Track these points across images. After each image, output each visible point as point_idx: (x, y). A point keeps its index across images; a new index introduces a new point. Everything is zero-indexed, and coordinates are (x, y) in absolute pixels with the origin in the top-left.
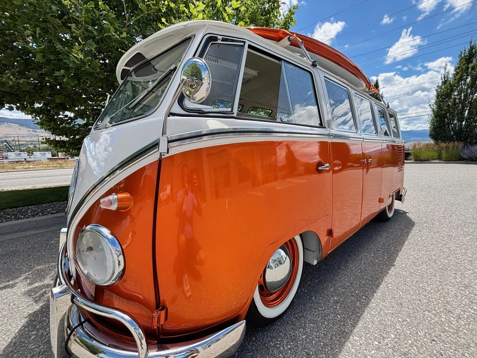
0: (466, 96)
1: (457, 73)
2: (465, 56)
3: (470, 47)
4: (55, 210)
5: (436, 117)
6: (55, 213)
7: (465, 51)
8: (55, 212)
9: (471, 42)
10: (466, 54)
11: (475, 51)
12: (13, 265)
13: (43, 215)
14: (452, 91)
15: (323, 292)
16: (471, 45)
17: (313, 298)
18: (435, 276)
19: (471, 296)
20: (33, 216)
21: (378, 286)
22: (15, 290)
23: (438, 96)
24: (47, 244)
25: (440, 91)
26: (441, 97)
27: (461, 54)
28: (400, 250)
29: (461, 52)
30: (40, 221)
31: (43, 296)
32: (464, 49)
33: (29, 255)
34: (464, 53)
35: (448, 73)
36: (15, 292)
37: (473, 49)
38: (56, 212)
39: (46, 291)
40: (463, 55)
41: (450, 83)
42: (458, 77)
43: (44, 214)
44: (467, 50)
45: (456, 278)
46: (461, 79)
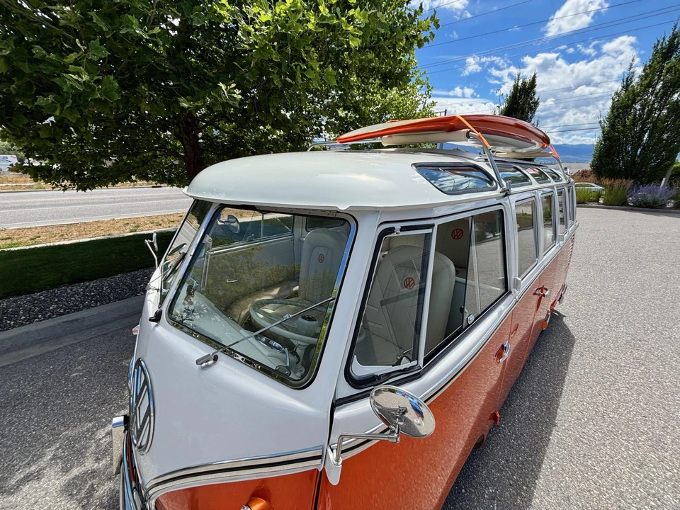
0: (650, 112)
1: (646, 76)
2: (662, 48)
3: (673, 34)
4: (61, 308)
5: (604, 140)
6: (63, 314)
7: (664, 39)
8: (62, 311)
9: (675, 27)
10: (664, 45)
11: (677, 42)
12: (26, 428)
13: (45, 318)
14: (634, 102)
15: (474, 479)
16: (674, 30)
17: (463, 491)
18: (604, 444)
19: (646, 482)
20: (30, 321)
21: (540, 466)
22: (44, 483)
23: (613, 108)
24: (66, 380)
25: (618, 101)
26: (617, 110)
27: (658, 45)
28: (561, 394)
29: (658, 41)
30: (42, 330)
31: (92, 495)
32: (662, 37)
33: (46, 405)
34: (662, 43)
35: (633, 73)
36: (46, 489)
37: (675, 39)
38: (65, 310)
39: (93, 485)
40: (659, 47)
41: (634, 91)
42: (646, 82)
43: (47, 316)
44: (667, 39)
45: (628, 450)
46: (649, 85)
